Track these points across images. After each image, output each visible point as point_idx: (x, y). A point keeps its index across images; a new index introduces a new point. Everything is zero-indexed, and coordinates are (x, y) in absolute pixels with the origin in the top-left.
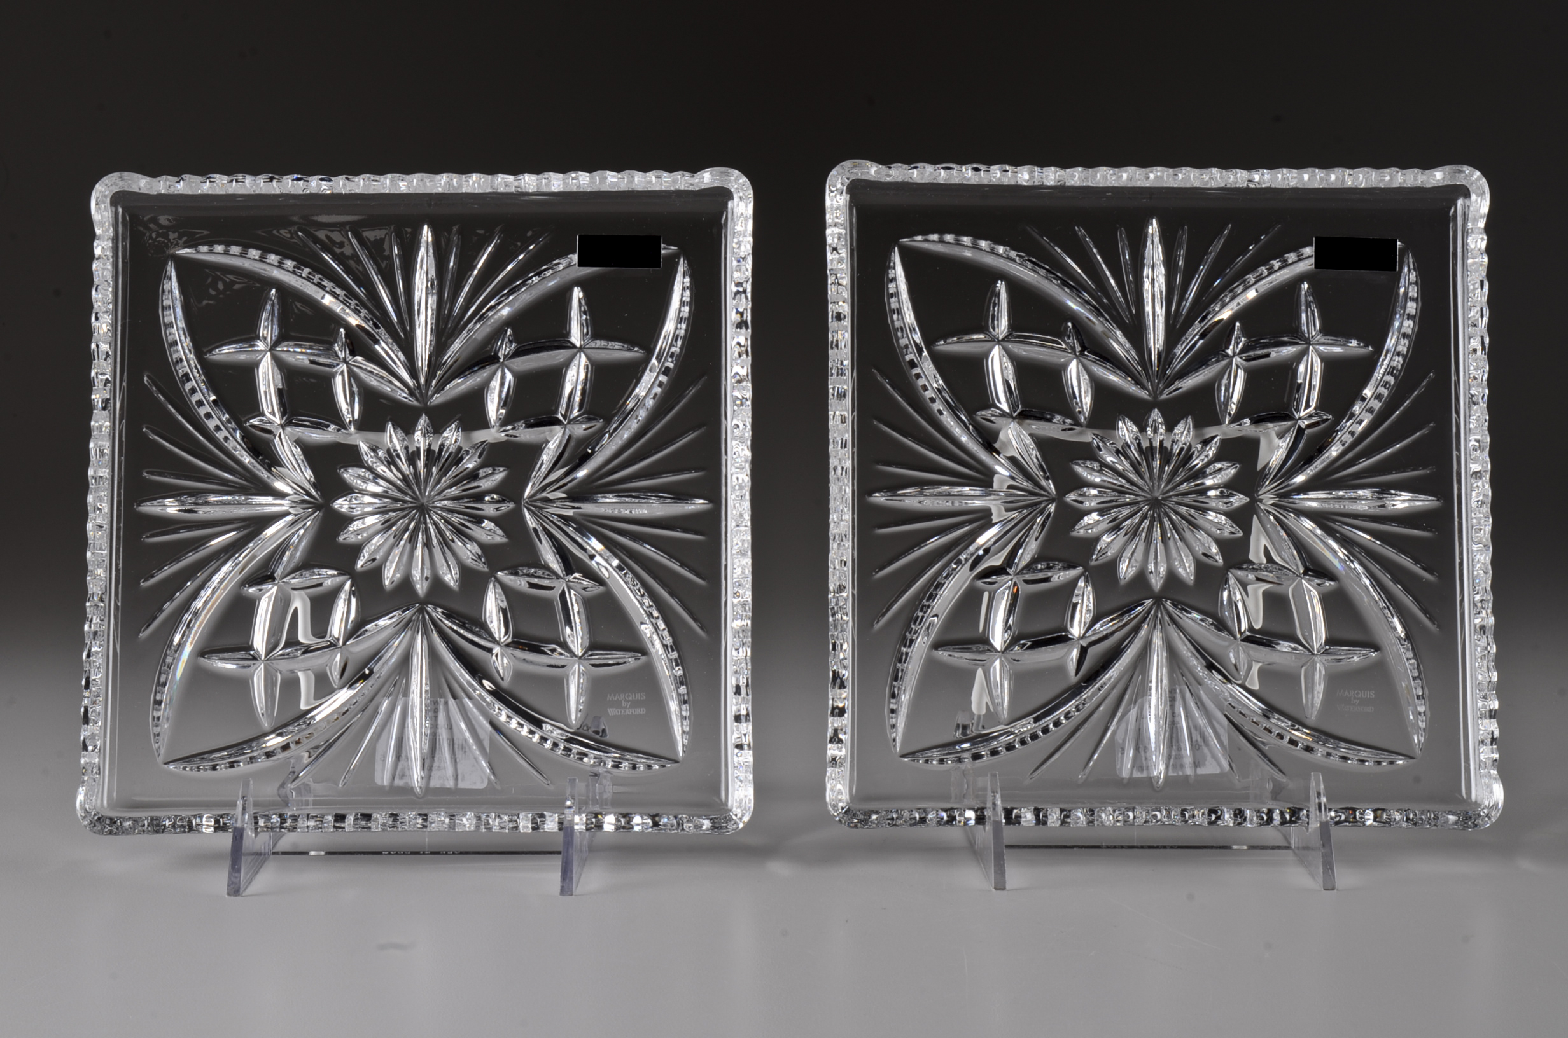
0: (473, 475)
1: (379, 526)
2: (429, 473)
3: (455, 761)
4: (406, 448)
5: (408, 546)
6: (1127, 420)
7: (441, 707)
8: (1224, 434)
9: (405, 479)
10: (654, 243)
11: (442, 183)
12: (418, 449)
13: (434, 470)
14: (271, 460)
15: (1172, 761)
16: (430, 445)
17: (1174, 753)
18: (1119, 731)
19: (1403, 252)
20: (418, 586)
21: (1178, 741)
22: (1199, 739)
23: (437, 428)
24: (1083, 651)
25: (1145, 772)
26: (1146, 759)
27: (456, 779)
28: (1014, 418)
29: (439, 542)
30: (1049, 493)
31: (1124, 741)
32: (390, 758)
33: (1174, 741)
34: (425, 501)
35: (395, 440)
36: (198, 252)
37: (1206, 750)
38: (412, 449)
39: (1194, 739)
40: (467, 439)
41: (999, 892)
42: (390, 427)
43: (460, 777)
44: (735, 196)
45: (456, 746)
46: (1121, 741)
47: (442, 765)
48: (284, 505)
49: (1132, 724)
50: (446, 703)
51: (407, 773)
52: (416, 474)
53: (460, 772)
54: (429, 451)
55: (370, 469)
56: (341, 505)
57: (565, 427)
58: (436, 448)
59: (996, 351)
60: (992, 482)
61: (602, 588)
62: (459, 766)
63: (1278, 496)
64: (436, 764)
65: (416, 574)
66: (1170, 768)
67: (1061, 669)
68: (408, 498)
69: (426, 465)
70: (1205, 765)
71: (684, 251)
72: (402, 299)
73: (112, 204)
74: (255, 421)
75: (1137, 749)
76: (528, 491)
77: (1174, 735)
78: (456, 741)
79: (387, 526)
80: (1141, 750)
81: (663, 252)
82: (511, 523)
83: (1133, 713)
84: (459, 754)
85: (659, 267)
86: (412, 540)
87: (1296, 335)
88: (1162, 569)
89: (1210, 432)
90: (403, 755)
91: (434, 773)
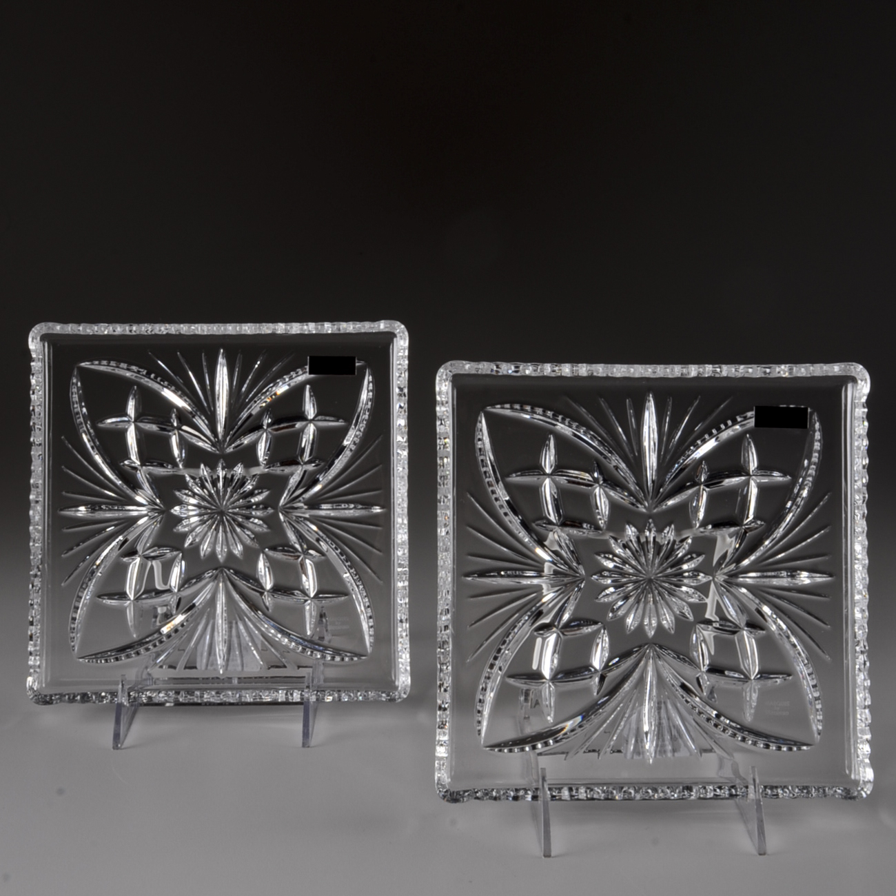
0: (251, 494)
1: (198, 523)
2: (225, 492)
3: (242, 656)
4: (212, 477)
5: (215, 532)
6: (631, 526)
7: (234, 625)
8: (694, 534)
9: (210, 495)
10: (352, 361)
11: (231, 329)
12: (219, 477)
13: (229, 490)
14: (135, 486)
15: (659, 749)
16: (226, 474)
17: (660, 743)
18: (625, 729)
19: (812, 414)
20: (220, 556)
21: (662, 736)
22: (676, 734)
23: (229, 466)
24: (602, 678)
25: (641, 756)
26: (642, 747)
27: (243, 666)
28: (559, 526)
29: (230, 530)
30: (580, 574)
31: (628, 735)
32: (205, 654)
33: (660, 735)
34: (223, 509)
35: (205, 473)
36: (93, 364)
37: (680, 741)
38: (215, 477)
39: (673, 734)
40: (247, 472)
41: (547, 859)
42: (202, 466)
43: (245, 665)
44: (398, 335)
45: (242, 648)
46: (626, 736)
47: (235, 658)
48: (144, 510)
49: (634, 726)
50: (237, 623)
51: (215, 663)
52: (217, 492)
53: (244, 661)
54: (225, 478)
55: (191, 490)
56: (176, 510)
57: (302, 465)
58: (229, 476)
59: (547, 482)
60: (543, 568)
61: (323, 558)
62: (244, 658)
63: (729, 576)
64: (231, 658)
65: (218, 549)
66: (658, 752)
67: (588, 690)
68: (213, 508)
69: (224, 486)
70: (679, 751)
71: (369, 364)
72: (209, 393)
73: (41, 340)
74: (126, 462)
75: (636, 741)
76: (282, 502)
77: (661, 732)
78: (242, 645)
79: (203, 522)
80: (639, 741)
81: (357, 364)
82: (271, 521)
83: (634, 717)
84: (244, 652)
85: (354, 374)
86: (217, 530)
87: (741, 470)
88: (654, 623)
89: (685, 534)
90: (212, 654)
91: (230, 663)
